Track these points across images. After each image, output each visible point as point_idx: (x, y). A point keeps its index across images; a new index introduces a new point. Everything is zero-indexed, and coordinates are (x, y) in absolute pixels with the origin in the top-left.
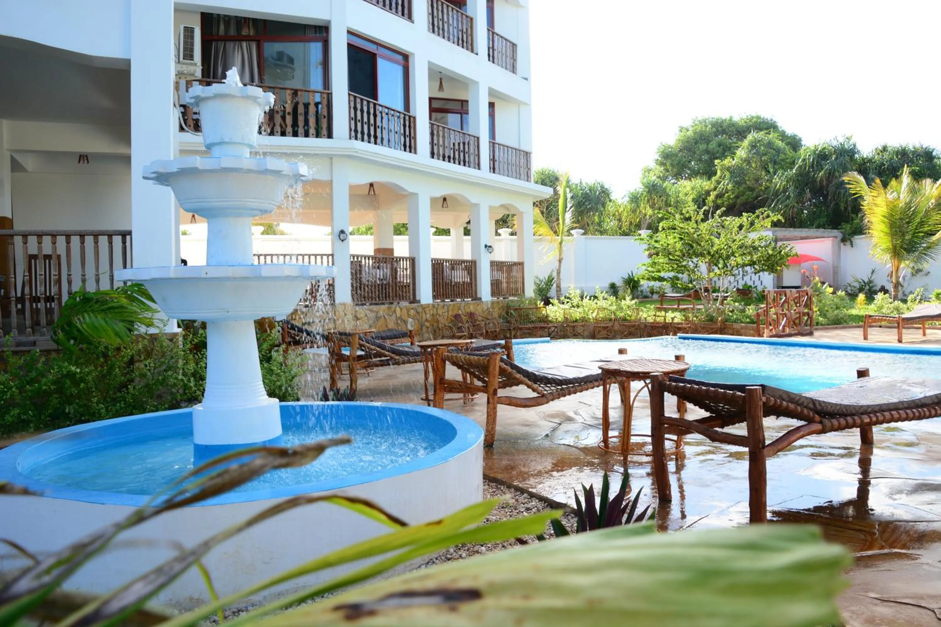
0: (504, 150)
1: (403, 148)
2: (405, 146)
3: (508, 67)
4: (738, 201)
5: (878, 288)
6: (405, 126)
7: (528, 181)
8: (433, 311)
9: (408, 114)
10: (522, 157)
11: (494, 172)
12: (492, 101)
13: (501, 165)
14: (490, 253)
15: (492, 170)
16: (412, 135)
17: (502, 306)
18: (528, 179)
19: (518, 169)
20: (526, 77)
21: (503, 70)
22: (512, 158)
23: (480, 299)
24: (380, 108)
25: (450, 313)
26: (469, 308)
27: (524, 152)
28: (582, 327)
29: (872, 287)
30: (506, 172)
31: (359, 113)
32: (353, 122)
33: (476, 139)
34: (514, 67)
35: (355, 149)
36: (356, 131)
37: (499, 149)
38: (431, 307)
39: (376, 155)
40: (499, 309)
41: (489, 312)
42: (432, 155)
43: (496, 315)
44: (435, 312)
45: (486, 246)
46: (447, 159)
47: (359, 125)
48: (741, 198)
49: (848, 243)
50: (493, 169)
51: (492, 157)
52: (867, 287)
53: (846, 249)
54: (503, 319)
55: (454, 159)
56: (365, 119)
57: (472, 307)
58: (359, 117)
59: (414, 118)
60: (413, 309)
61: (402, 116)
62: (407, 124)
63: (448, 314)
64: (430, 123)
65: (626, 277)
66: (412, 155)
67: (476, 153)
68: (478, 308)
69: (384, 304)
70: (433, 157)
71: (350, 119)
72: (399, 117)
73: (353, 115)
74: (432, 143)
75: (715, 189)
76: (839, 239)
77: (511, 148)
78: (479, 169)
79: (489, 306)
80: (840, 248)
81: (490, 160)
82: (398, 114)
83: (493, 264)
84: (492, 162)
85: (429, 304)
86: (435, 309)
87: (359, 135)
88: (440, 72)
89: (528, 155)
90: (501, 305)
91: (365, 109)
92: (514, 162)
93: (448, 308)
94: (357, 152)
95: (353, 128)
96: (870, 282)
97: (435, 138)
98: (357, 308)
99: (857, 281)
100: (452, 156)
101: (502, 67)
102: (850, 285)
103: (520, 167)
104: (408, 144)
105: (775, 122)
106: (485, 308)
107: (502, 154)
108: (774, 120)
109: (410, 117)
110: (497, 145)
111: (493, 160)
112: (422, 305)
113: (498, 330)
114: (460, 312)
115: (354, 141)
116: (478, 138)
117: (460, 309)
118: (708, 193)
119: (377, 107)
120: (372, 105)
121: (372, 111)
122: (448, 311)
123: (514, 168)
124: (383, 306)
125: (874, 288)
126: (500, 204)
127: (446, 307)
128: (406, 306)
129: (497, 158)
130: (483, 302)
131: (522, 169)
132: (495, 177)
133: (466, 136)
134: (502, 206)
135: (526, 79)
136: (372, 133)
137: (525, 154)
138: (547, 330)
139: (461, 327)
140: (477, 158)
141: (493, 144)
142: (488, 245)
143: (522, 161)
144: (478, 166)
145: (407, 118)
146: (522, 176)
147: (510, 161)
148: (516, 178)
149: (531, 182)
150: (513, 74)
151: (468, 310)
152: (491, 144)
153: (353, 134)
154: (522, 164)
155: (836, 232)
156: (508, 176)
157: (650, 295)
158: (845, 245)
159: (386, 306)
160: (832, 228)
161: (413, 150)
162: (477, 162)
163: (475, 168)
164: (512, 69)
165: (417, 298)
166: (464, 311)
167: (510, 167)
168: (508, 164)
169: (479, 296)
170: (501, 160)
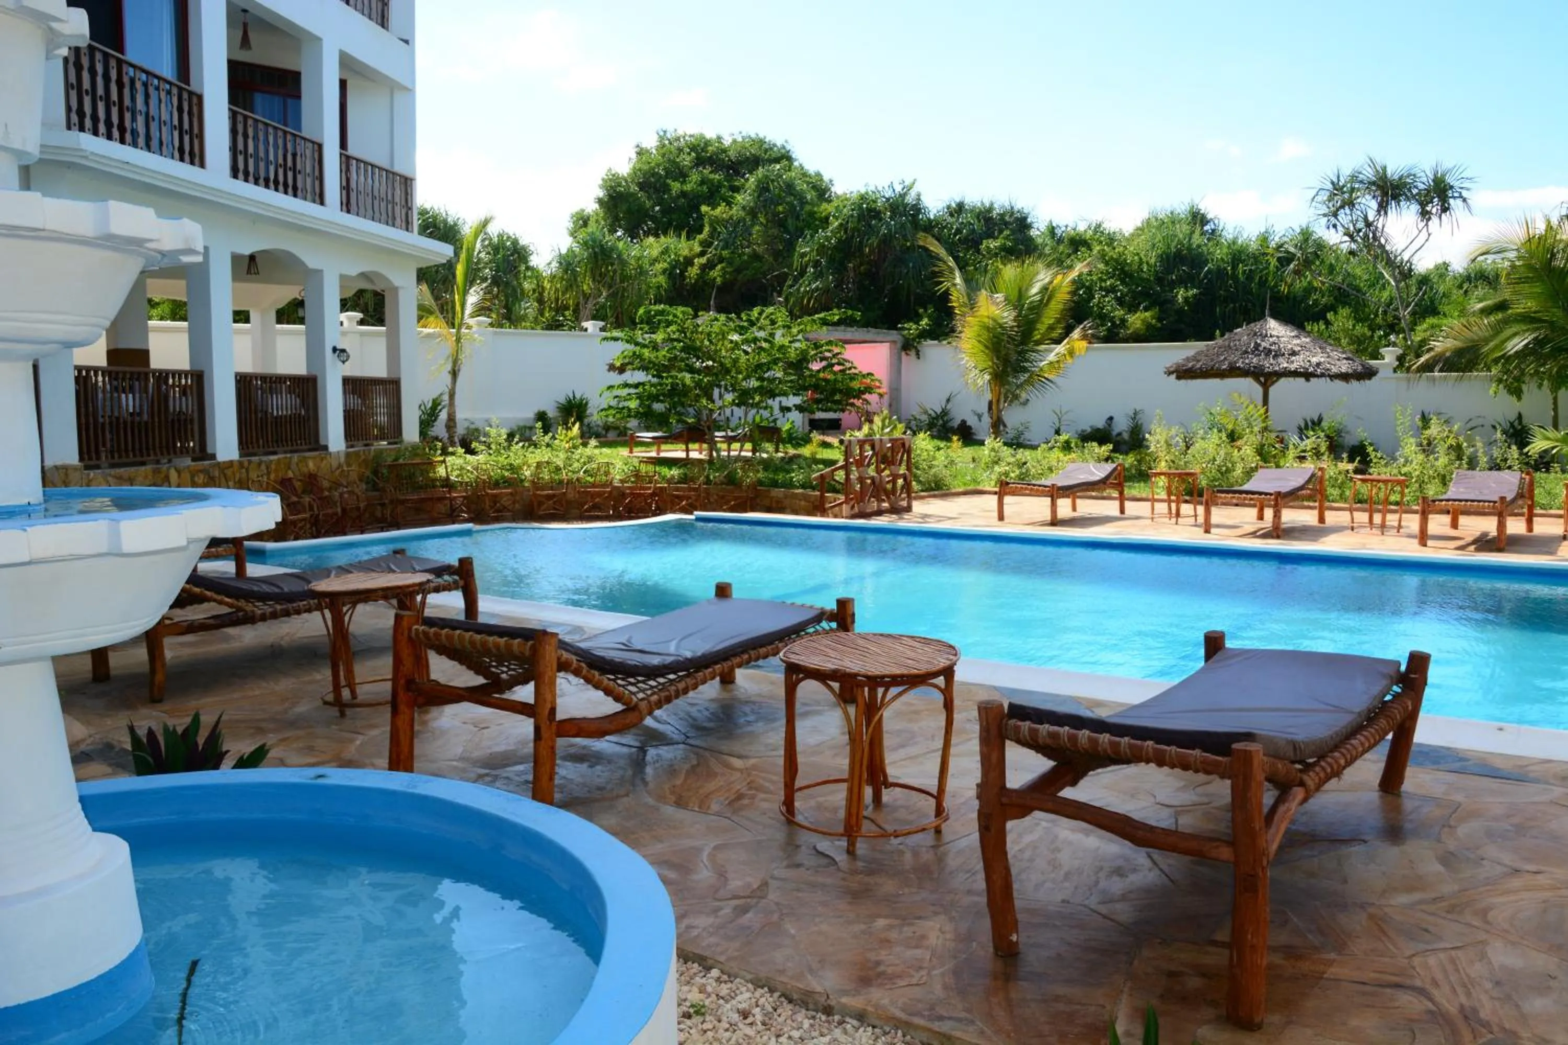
0: (366, 171)
1: (177, 154)
2: (181, 150)
3: (374, 15)
4: (740, 277)
5: (956, 423)
6: (180, 110)
7: (407, 230)
8: (241, 473)
9: (186, 87)
10: (397, 185)
11: (348, 211)
12: (343, 78)
13: (361, 197)
14: (344, 362)
15: (344, 207)
16: (196, 131)
17: (364, 460)
18: (408, 227)
19: (390, 206)
20: (405, 38)
21: (366, 20)
22: (380, 185)
23: (325, 448)
24: (131, 70)
25: (272, 476)
26: (307, 466)
27: (400, 176)
28: (509, 497)
29: (947, 421)
30: (370, 212)
31: (86, 75)
32: (73, 94)
33: (316, 147)
34: (383, 17)
35: (82, 150)
36: (81, 114)
37: (358, 168)
38: (236, 467)
39: (126, 166)
40: (360, 465)
41: (343, 471)
42: (235, 174)
43: (354, 476)
44: (244, 475)
45: (335, 350)
46: (261, 181)
47: (87, 101)
48: (745, 272)
49: (913, 353)
50: (347, 206)
51: (344, 184)
52: (941, 422)
53: (908, 361)
54: (367, 483)
55: (276, 183)
56: (100, 91)
57: (311, 464)
58: (86, 85)
59: (200, 98)
60: (201, 471)
61: (175, 91)
62: (186, 108)
63: (268, 478)
64: (230, 109)
65: (562, 400)
66: (196, 169)
67: (317, 173)
68: (323, 465)
69: (143, 464)
70: (235, 175)
71: (68, 86)
72: (169, 93)
73: (73, 79)
74: (234, 149)
75: (702, 254)
76: (899, 345)
77: (379, 168)
78: (322, 203)
79: (342, 459)
80: (900, 359)
81: (342, 188)
82: (168, 87)
83: (346, 381)
84: (344, 192)
85: (231, 462)
86: (244, 470)
87: (88, 123)
88: (245, 11)
89: (409, 182)
90: (363, 457)
91: (99, 68)
92: (383, 195)
93: (267, 468)
94: (86, 158)
95: (74, 105)
96: (945, 413)
97: (240, 139)
98: (92, 475)
99: (926, 412)
100: (272, 177)
101: (363, 14)
102: (915, 419)
103: (393, 202)
104: (187, 148)
105: (789, 151)
106: (335, 464)
107: (362, 178)
108: (788, 148)
109: (191, 93)
110: (354, 162)
111: (346, 188)
112: (219, 463)
113: (362, 505)
114: (290, 474)
115: (75, 134)
116: (320, 146)
117: (289, 468)
118: (689, 262)
119: (125, 67)
120: (113, 63)
121: (114, 74)
122: (269, 473)
123: (383, 205)
124: (143, 468)
125: (950, 424)
126: (360, 271)
127: (263, 467)
128: (188, 467)
129: (353, 185)
130: (330, 454)
131: (397, 209)
132: (351, 220)
133: (298, 140)
134: (363, 275)
135: (406, 42)
136: (115, 119)
137: (403, 180)
138: (447, 502)
139: (294, 503)
140: (317, 183)
141: (346, 160)
142: (339, 347)
143: (398, 192)
144: (320, 199)
145: (185, 96)
146: (398, 221)
147: (376, 193)
148: (387, 224)
149: (412, 232)
150: (382, 30)
151: (305, 470)
152: (344, 159)
153: (75, 118)
154: (397, 199)
155: (894, 335)
156: (373, 220)
157: (604, 432)
158: (907, 354)
159: (149, 468)
160: (889, 328)
161: (197, 160)
162: (317, 190)
163: (314, 201)
164: (379, 21)
165: (209, 451)
166: (297, 473)
167: (376, 203)
168: (374, 198)
169: (322, 442)
170: (361, 188)
